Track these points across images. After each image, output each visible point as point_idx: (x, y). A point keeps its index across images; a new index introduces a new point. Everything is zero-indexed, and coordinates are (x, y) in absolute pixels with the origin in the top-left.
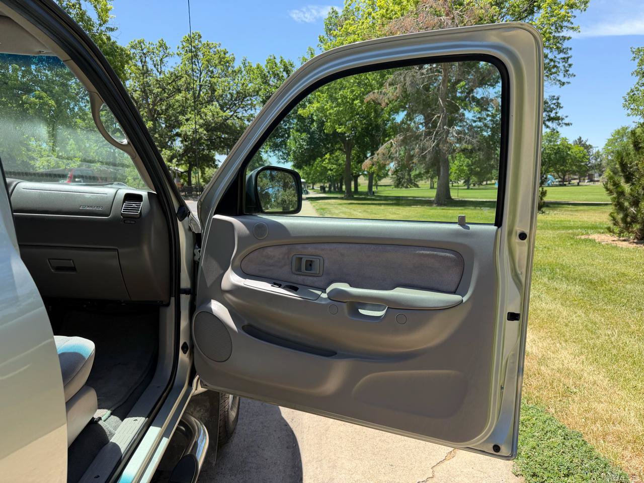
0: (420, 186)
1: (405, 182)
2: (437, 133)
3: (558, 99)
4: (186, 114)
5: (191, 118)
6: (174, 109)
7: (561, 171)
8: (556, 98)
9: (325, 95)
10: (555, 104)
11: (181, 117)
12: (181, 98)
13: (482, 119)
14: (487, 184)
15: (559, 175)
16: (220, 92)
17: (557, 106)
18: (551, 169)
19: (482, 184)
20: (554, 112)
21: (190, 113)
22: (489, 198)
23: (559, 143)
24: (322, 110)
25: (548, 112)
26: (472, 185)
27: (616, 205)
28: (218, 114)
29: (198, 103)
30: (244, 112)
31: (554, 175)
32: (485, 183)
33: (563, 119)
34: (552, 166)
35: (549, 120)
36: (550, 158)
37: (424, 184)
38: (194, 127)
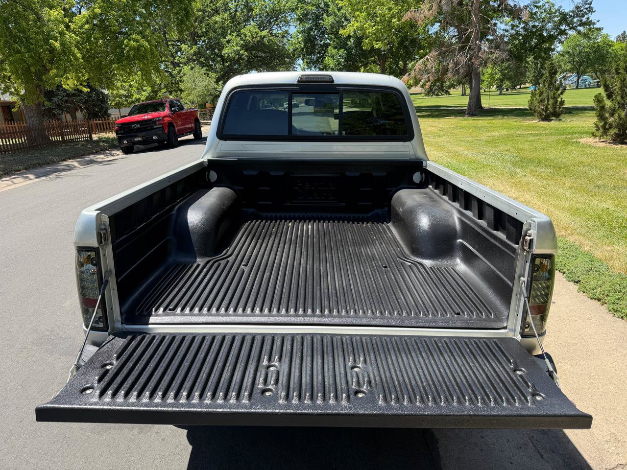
0: (451, 93)
1: (435, 90)
2: (469, 48)
3: (591, 3)
4: (227, 36)
5: (231, 39)
6: (215, 32)
7: (600, 72)
8: (588, 2)
9: (364, 14)
10: (587, 8)
11: (223, 40)
12: (221, 20)
13: (515, 26)
14: (520, 88)
15: (597, 76)
16: (258, 11)
17: (589, 11)
18: (589, 70)
19: (515, 89)
20: (586, 16)
21: (230, 34)
22: (520, 105)
23: (599, 41)
24: (361, 28)
25: (579, 17)
26: (505, 90)
27: (598, 116)
28: (257, 35)
29: (236, 24)
30: (279, 29)
31: (592, 75)
32: (518, 87)
33: (594, 23)
34: (591, 66)
35: (580, 25)
36: (589, 58)
37: (457, 91)
38: (235, 48)
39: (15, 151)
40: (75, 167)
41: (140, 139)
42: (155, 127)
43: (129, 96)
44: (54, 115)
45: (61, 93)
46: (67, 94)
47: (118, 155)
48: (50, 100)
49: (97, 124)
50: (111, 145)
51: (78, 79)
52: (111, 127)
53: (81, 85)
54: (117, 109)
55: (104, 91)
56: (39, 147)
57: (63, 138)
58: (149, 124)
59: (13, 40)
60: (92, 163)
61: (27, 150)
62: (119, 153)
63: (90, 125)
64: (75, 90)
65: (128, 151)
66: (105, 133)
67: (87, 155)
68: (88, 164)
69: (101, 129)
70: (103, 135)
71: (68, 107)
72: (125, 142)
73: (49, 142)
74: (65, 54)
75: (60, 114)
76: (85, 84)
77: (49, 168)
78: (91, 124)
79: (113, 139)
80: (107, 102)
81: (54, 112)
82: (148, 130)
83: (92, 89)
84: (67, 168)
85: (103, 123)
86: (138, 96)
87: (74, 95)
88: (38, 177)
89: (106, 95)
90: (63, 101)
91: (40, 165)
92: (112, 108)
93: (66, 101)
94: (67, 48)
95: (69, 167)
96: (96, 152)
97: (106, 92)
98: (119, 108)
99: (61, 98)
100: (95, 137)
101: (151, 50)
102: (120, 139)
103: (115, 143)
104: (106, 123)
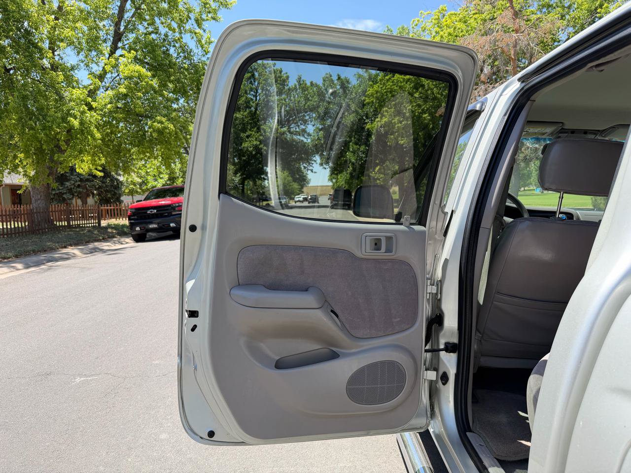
4: (247, 131)
5: (251, 134)
11: (242, 135)
21: (250, 130)
24: (389, 124)
30: (297, 127)
38: (255, 143)
39: (11, 235)
40: (74, 256)
41: (155, 226)
42: (174, 213)
43: (144, 183)
44: (64, 200)
45: (75, 178)
46: (81, 179)
47: (127, 243)
48: (62, 184)
49: (108, 210)
50: (121, 232)
51: (93, 162)
52: (122, 214)
53: (96, 169)
54: (131, 196)
55: (119, 178)
56: (41, 231)
57: (69, 223)
58: (167, 210)
59: (28, 117)
60: (96, 252)
61: (26, 235)
62: (129, 241)
63: (100, 211)
64: (89, 175)
65: (140, 238)
66: (115, 220)
67: (92, 242)
68: (92, 253)
69: (111, 216)
70: (113, 221)
71: (80, 193)
72: (138, 229)
73: (53, 226)
74: (83, 134)
75: (70, 199)
76: (100, 168)
77: (43, 256)
78: (102, 210)
79: (123, 226)
80: (121, 188)
81: (64, 196)
82: (166, 216)
83: (107, 174)
84: (67, 256)
85: (114, 209)
86: (155, 183)
87: (88, 180)
88: (27, 266)
89: (121, 182)
90: (75, 186)
91: (35, 252)
92: (125, 195)
93: (79, 186)
94: (86, 128)
95: (68, 255)
96: (103, 239)
97: (121, 178)
98: (132, 195)
99: (73, 182)
100: (104, 223)
101: (176, 133)
102: (132, 226)
103: (125, 230)
104: (117, 209)
